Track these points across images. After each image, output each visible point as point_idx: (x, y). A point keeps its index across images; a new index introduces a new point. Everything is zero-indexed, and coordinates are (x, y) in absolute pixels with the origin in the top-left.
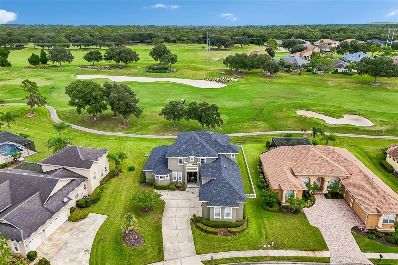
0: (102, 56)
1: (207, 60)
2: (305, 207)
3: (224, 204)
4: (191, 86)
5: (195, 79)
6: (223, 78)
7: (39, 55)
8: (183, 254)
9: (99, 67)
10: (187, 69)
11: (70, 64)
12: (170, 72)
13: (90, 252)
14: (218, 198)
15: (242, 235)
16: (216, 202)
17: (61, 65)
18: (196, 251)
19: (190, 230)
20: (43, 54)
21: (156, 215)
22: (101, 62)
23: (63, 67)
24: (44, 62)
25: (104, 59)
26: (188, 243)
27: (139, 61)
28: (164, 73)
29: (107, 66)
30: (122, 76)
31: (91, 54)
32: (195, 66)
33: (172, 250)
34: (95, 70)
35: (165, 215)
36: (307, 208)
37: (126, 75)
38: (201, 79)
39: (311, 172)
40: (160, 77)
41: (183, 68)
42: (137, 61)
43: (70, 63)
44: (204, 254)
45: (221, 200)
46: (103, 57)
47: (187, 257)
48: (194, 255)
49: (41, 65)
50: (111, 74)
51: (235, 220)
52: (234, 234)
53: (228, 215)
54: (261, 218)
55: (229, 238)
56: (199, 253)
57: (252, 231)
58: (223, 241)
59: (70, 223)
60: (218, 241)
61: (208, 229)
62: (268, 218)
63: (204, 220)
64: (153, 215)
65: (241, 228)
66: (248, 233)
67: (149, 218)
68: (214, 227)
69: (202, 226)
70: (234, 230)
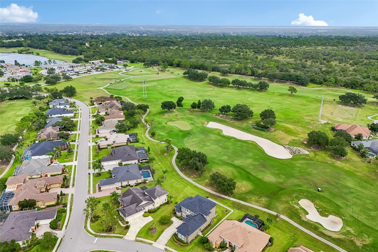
2: (216, 250)
3: (182, 234)
5: (278, 144)
6: (299, 148)
8: (162, 243)
9: (226, 117)
10: (283, 131)
12: (268, 131)
14: (181, 230)
15: (183, 247)
16: (180, 232)
19: (170, 237)
20: (199, 103)
24: (199, 107)
28: (263, 131)
30: (234, 128)
32: (291, 130)
33: (160, 240)
34: (222, 119)
35: (169, 228)
37: (236, 128)
38: (281, 145)
39: (227, 238)
40: (257, 135)
41: (280, 130)
44: (167, 247)
47: (162, 245)
48: (164, 245)
49: (196, 109)
51: (185, 241)
52: (181, 245)
53: (183, 238)
54: (196, 246)
55: (179, 246)
56: (166, 245)
57: (188, 248)
58: (176, 246)
59: (143, 217)
60: (174, 245)
61: (175, 239)
62: (199, 247)
63: (176, 236)
64: (165, 226)
65: (184, 245)
66: (186, 248)
67: (163, 226)
68: (177, 240)
69: (174, 237)
70: (182, 244)
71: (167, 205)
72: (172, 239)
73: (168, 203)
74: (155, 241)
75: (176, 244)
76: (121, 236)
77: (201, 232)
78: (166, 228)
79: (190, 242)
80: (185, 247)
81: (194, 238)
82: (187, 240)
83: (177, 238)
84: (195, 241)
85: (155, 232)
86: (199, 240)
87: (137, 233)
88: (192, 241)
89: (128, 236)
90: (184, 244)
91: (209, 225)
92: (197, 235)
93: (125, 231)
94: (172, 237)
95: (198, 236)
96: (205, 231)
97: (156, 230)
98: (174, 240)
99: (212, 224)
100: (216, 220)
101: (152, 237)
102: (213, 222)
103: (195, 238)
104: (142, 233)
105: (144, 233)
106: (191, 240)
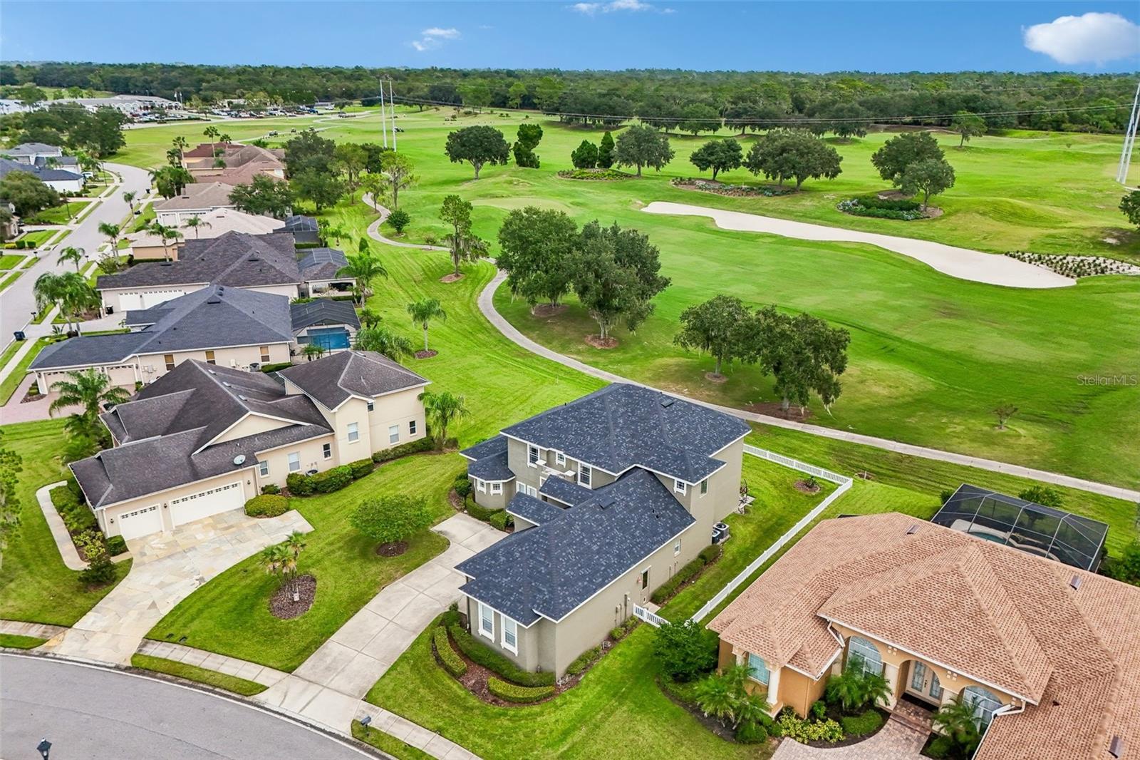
0: (741, 157)
1: (1101, 191)
2: (798, 735)
3: (499, 600)
4: (931, 270)
5: (979, 250)
6: (1091, 259)
7: (599, 145)
8: (338, 681)
9: (724, 187)
10: (984, 214)
11: (658, 173)
12: (917, 218)
13: (203, 584)
14: (497, 578)
15: (511, 713)
16: (486, 588)
17: (639, 175)
18: (371, 690)
19: (414, 637)
20: (608, 143)
21: (391, 570)
22: (733, 173)
23: (643, 178)
24: (606, 163)
25: (745, 164)
26: (377, 661)
27: (839, 177)
28: (893, 218)
29: (745, 184)
30: (764, 215)
31: (710, 149)
32: (1022, 208)
33: (329, 660)
34: (707, 192)
35: (412, 575)
36: (803, 742)
37: (775, 215)
38: (1002, 253)
39: (880, 628)
40: (872, 229)
41: (967, 211)
42: (834, 176)
43: (658, 169)
44: (377, 708)
45: (498, 587)
46: (745, 159)
47: (339, 694)
48: (356, 698)
49: (597, 170)
50: (740, 207)
51: (529, 665)
52: (497, 698)
53: (509, 639)
54: (622, 698)
55: (473, 701)
56: (369, 698)
57: (552, 717)
58: (454, 701)
59: (242, 515)
60: (440, 695)
61: (447, 652)
62: (641, 707)
63: (456, 628)
64: (387, 566)
65: (521, 693)
66: (532, 717)
67: (373, 569)
68: (465, 656)
69: (442, 639)
70: (500, 686)
71: (419, 460)
72: (422, 648)
73: (425, 447)
74: (289, 671)
75: (455, 687)
76: (35, 631)
77: (655, 599)
78: (391, 579)
79: (569, 672)
80: (526, 710)
81: (598, 639)
82: (540, 653)
83: (463, 644)
84: (612, 662)
85: (305, 602)
86: (643, 655)
87: (165, 612)
88: (587, 660)
89: (87, 636)
90: (519, 683)
91: (707, 558)
92: (620, 618)
93: (80, 601)
94: (428, 638)
95: (629, 625)
96: (684, 594)
97: (312, 590)
98: (438, 659)
99: (730, 551)
100: (750, 528)
101: (271, 636)
102: (730, 542)
103: (612, 638)
104: (200, 611)
105: (216, 611)
106: (573, 657)
